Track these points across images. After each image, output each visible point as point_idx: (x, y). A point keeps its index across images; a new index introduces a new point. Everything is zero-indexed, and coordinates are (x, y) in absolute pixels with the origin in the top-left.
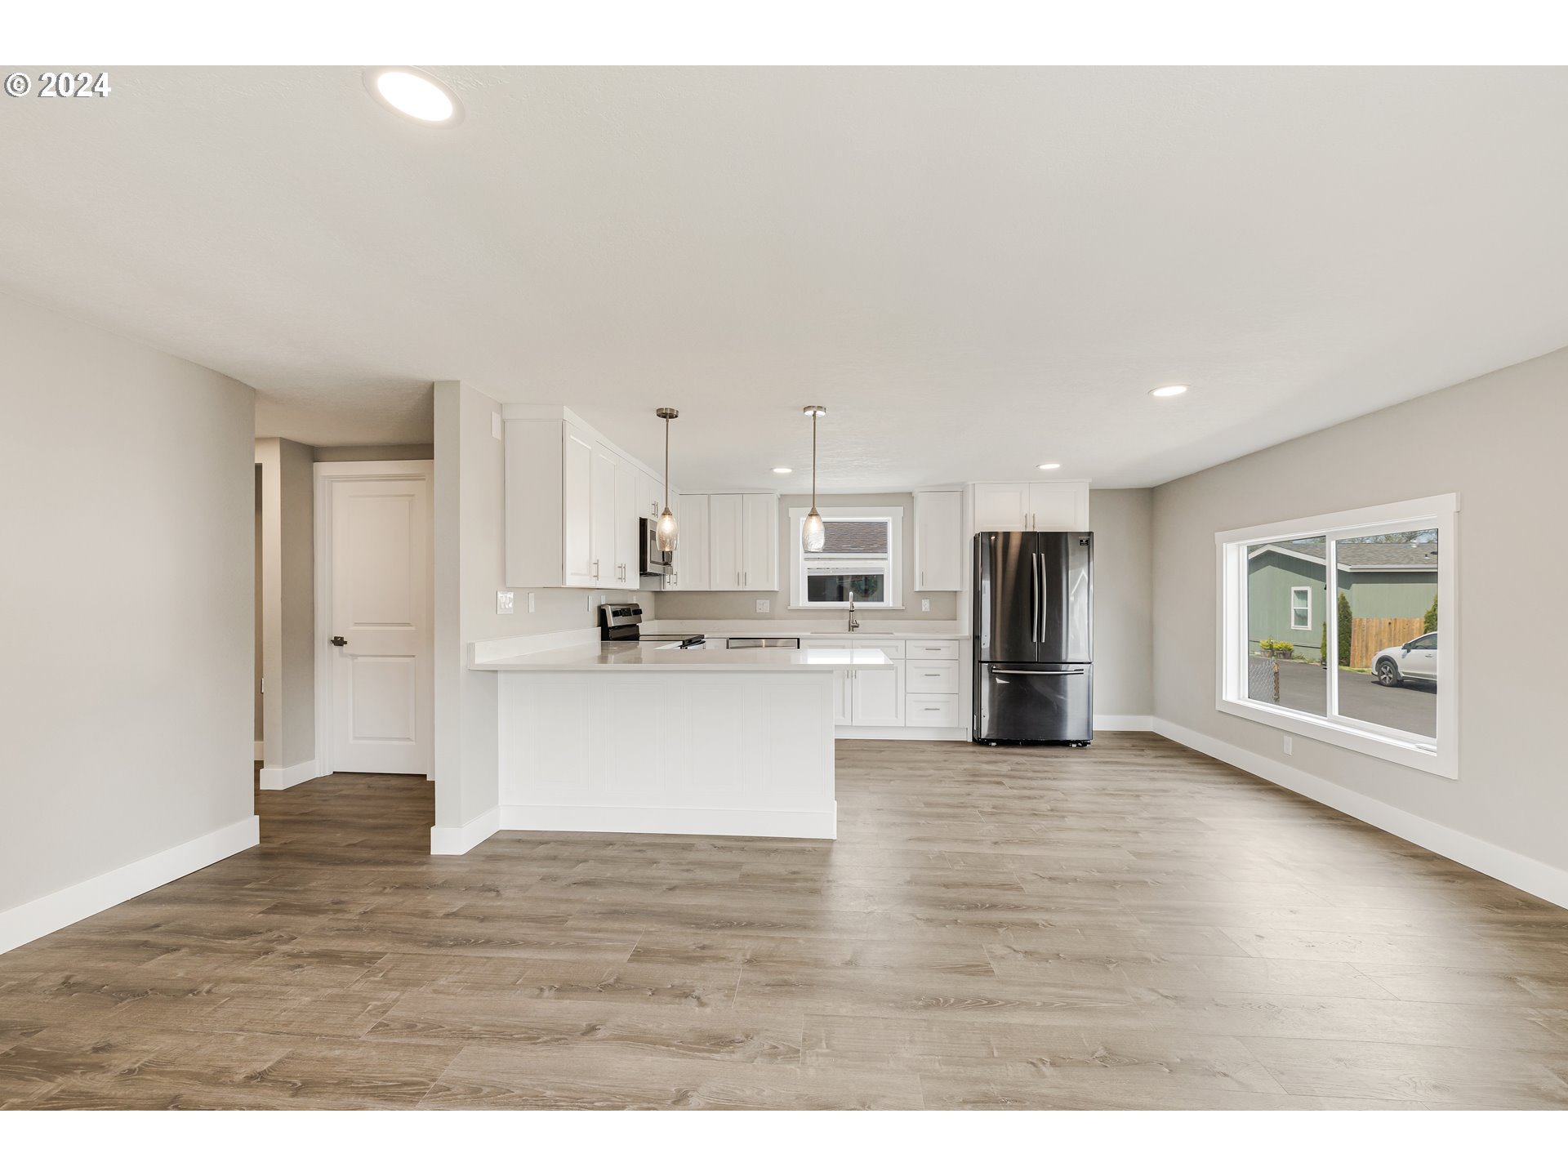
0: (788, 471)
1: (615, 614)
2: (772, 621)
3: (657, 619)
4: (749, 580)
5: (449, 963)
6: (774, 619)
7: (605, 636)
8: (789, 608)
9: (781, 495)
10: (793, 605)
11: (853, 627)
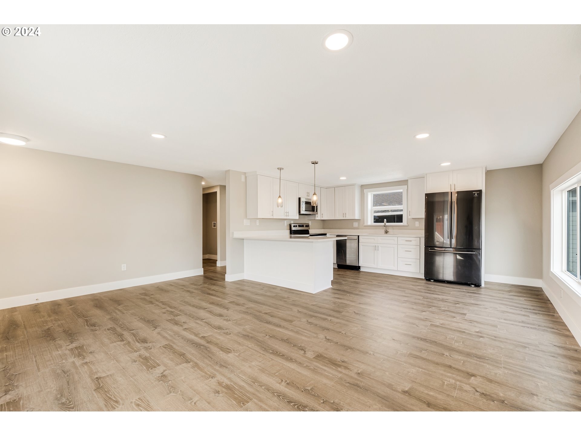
0: (345, 178)
1: (294, 226)
2: (358, 230)
3: (323, 229)
4: (347, 216)
5: (251, 323)
6: (359, 229)
7: (291, 233)
8: (364, 225)
9: (362, 185)
10: (365, 224)
11: (386, 232)
